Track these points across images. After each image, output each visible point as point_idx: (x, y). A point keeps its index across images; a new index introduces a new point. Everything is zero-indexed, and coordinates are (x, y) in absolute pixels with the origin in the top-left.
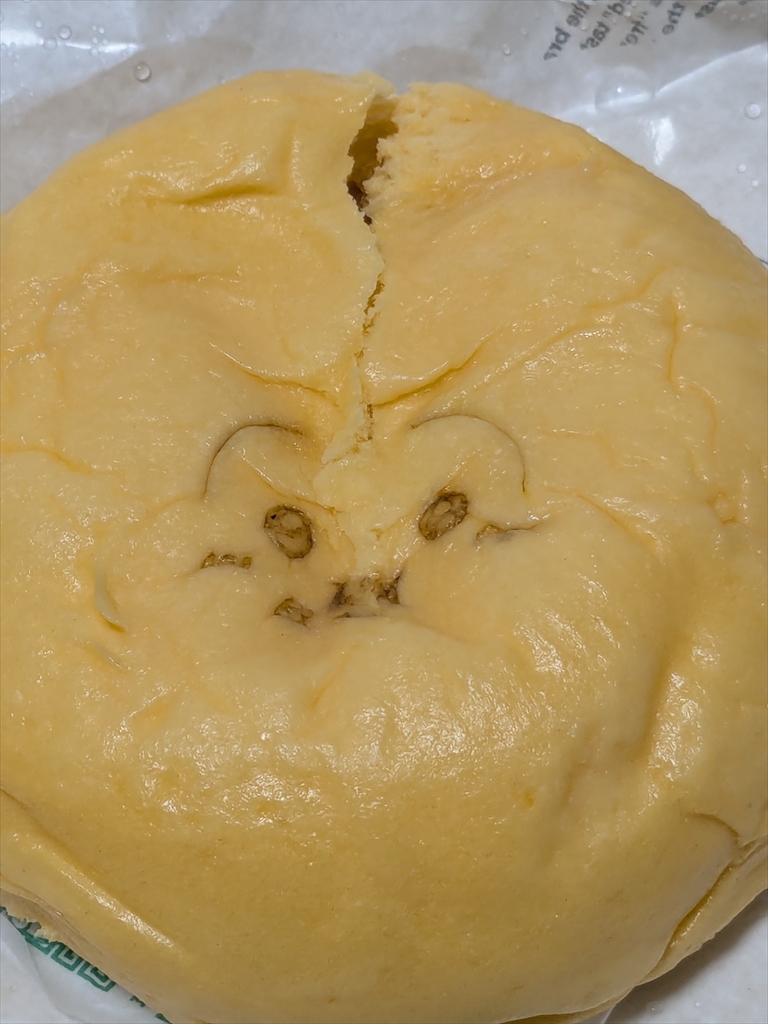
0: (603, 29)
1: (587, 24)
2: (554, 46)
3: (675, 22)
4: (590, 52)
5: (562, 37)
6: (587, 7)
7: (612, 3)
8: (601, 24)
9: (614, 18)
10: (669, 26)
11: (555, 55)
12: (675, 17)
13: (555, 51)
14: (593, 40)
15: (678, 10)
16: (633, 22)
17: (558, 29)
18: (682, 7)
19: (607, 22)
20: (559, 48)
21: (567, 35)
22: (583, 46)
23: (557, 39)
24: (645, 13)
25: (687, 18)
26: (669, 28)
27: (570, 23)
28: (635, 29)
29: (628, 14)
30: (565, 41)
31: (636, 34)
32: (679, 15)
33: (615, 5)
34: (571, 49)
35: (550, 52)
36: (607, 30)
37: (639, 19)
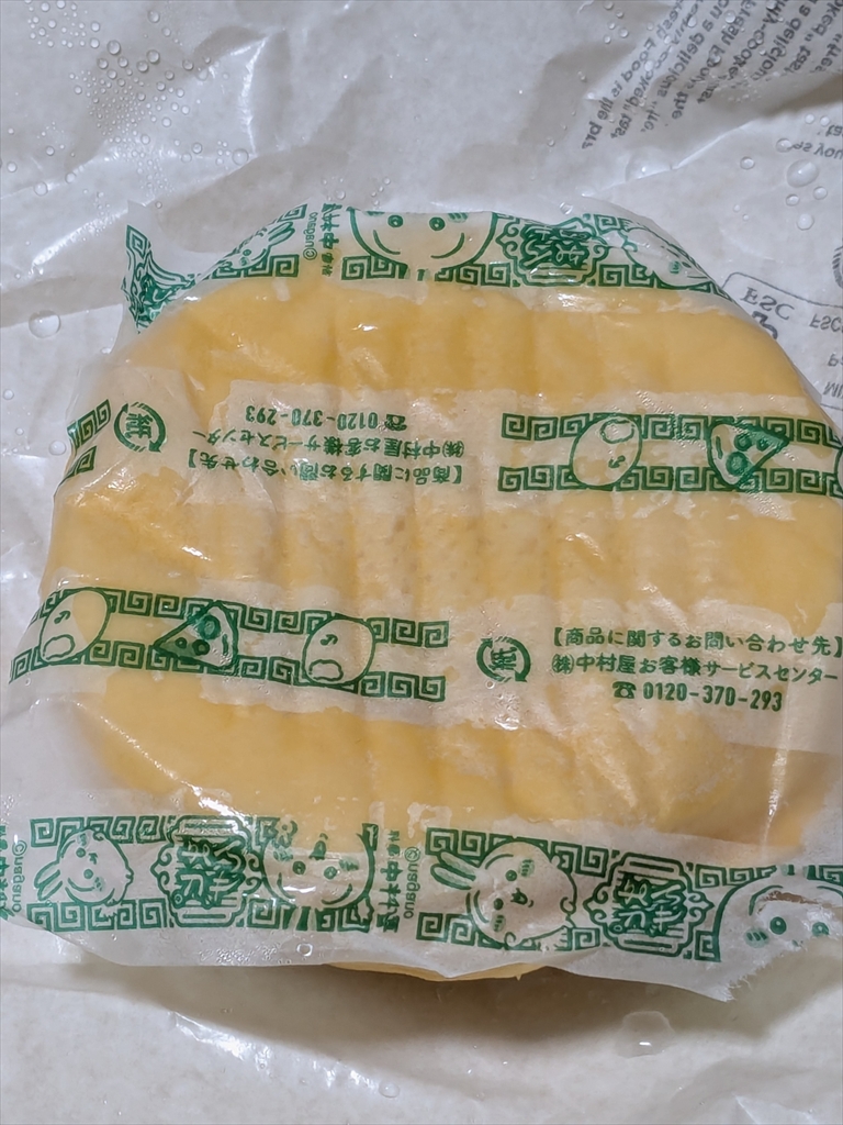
0: (626, 120)
1: (614, 117)
2: (589, 137)
3: (682, 108)
4: (619, 139)
5: (595, 130)
6: (612, 103)
7: (629, 98)
8: (624, 116)
9: (633, 109)
10: (676, 112)
11: (591, 144)
12: (681, 104)
13: (591, 141)
14: (620, 129)
15: (683, 98)
16: (648, 111)
17: (591, 123)
18: (686, 96)
19: (627, 112)
20: (594, 139)
21: (600, 128)
22: (613, 135)
23: (591, 132)
24: (655, 103)
25: (691, 103)
26: (677, 114)
27: (600, 117)
28: (650, 117)
29: (642, 105)
30: (598, 132)
31: (652, 121)
32: (684, 102)
33: (632, 99)
34: (603, 138)
35: (588, 142)
36: (630, 120)
37: (651, 108)
